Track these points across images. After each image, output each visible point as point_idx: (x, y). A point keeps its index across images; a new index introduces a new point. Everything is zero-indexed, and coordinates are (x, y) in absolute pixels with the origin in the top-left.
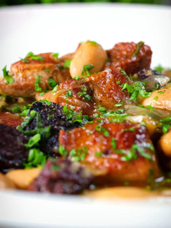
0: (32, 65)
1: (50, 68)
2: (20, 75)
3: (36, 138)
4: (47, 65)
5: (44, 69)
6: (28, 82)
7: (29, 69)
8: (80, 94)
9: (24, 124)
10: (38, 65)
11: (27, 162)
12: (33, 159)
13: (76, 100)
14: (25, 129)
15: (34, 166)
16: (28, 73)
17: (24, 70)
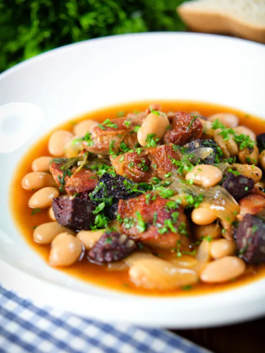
0: (108, 132)
1: (122, 134)
2: (99, 140)
3: (101, 206)
4: (120, 132)
5: (117, 135)
6: (104, 146)
7: (105, 135)
8: (140, 165)
9: (94, 192)
10: (113, 132)
11: (94, 225)
12: (98, 223)
13: (136, 170)
14: (94, 197)
15: (99, 228)
16: (105, 138)
17: (101, 136)
